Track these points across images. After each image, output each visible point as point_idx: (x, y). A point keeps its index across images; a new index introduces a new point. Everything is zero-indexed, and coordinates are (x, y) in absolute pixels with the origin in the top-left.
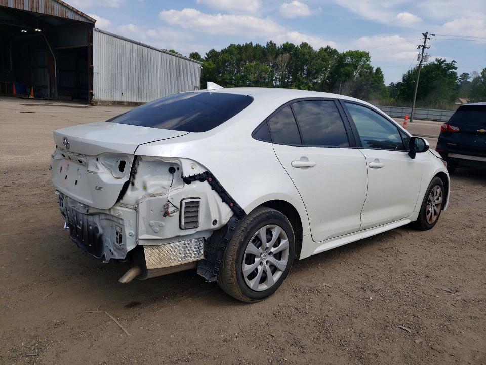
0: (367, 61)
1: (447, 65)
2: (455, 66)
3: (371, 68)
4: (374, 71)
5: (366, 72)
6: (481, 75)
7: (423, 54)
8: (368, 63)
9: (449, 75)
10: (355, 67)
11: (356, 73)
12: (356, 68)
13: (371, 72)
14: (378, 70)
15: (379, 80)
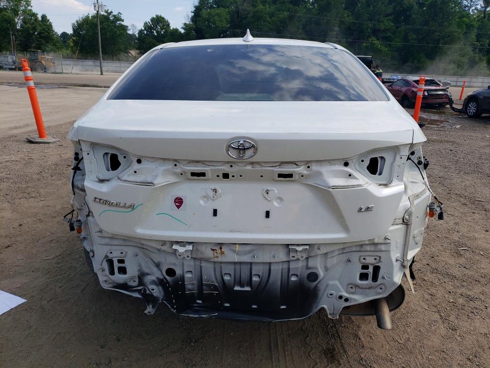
0: (28, 6)
1: (114, 16)
2: (122, 19)
3: (35, 15)
4: (40, 19)
5: (31, 19)
6: (143, 28)
7: (98, 2)
8: (29, 8)
9: (118, 27)
10: (16, 12)
11: (18, 19)
12: (17, 15)
13: (36, 19)
14: (44, 17)
15: (49, 29)
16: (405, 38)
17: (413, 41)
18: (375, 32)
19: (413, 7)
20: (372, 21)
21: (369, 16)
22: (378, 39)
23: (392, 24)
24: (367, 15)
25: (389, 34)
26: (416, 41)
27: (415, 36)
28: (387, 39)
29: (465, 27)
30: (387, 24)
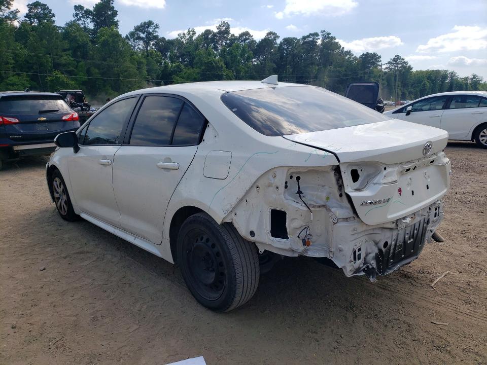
16: (88, 72)
17: (97, 75)
18: (57, 66)
19: (87, 44)
20: (50, 54)
21: (45, 49)
22: (62, 73)
23: (72, 59)
24: (43, 49)
25: (71, 68)
26: (100, 75)
27: (97, 71)
28: (70, 73)
29: (136, 63)
30: (66, 58)
